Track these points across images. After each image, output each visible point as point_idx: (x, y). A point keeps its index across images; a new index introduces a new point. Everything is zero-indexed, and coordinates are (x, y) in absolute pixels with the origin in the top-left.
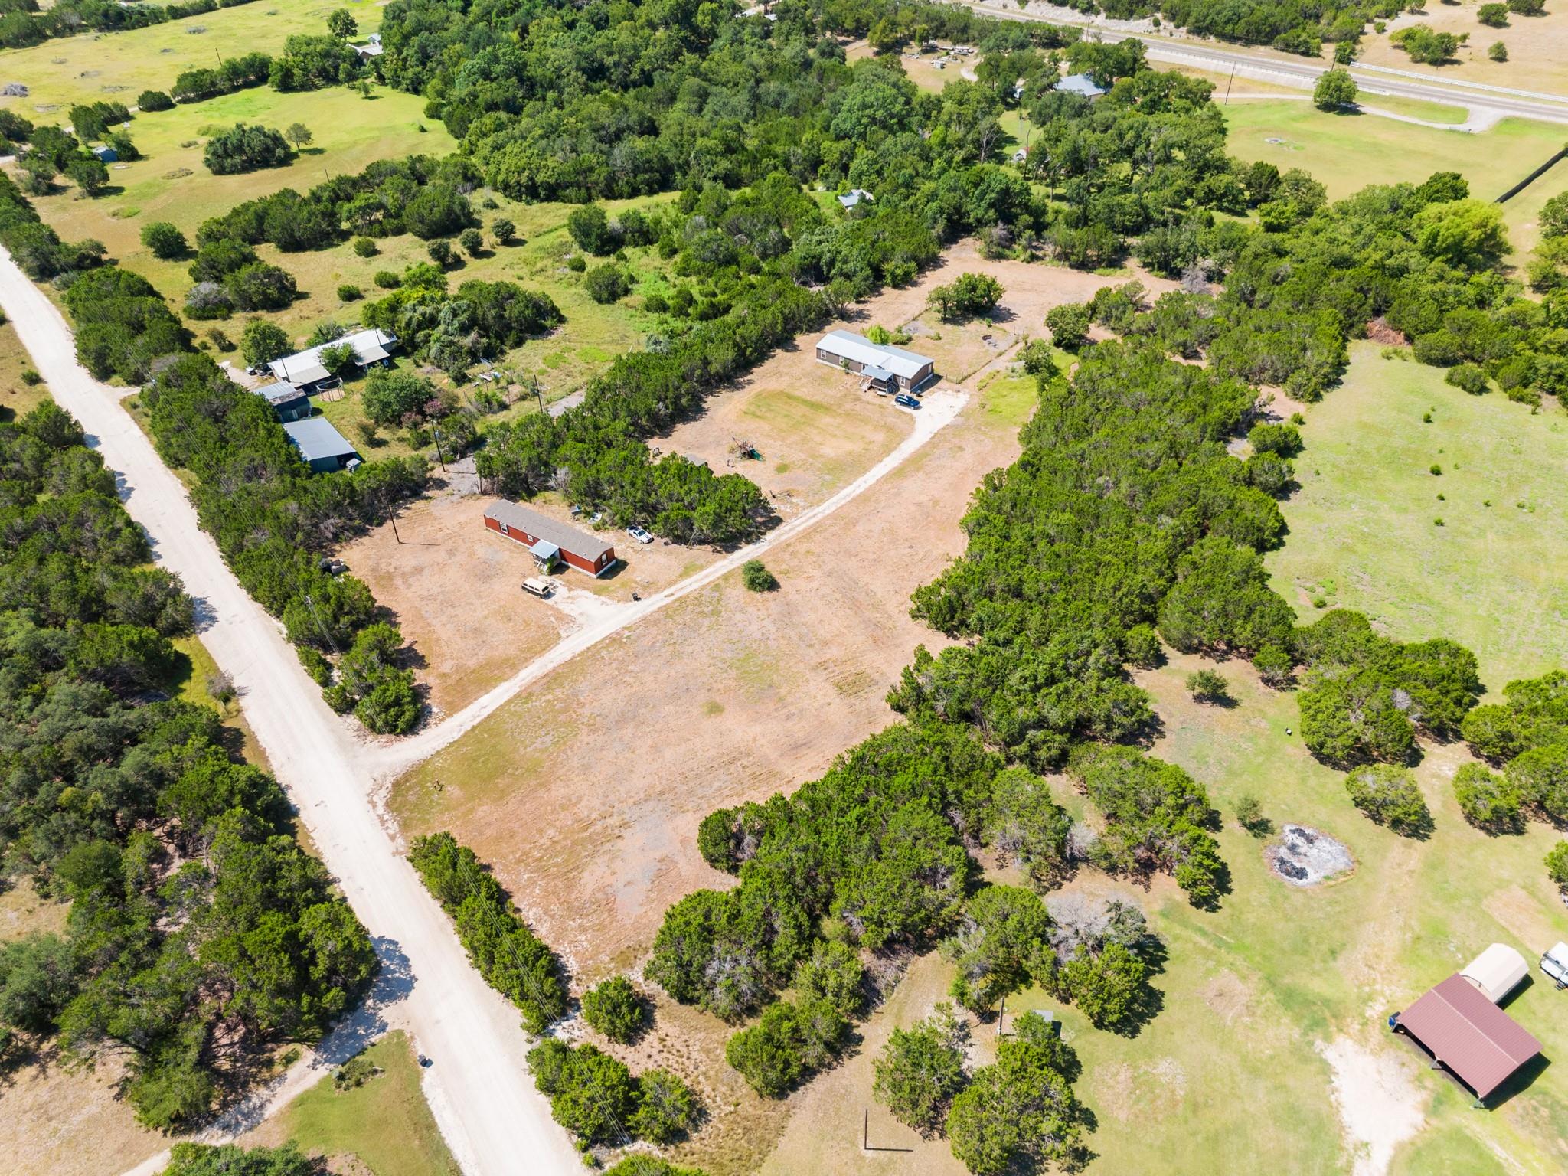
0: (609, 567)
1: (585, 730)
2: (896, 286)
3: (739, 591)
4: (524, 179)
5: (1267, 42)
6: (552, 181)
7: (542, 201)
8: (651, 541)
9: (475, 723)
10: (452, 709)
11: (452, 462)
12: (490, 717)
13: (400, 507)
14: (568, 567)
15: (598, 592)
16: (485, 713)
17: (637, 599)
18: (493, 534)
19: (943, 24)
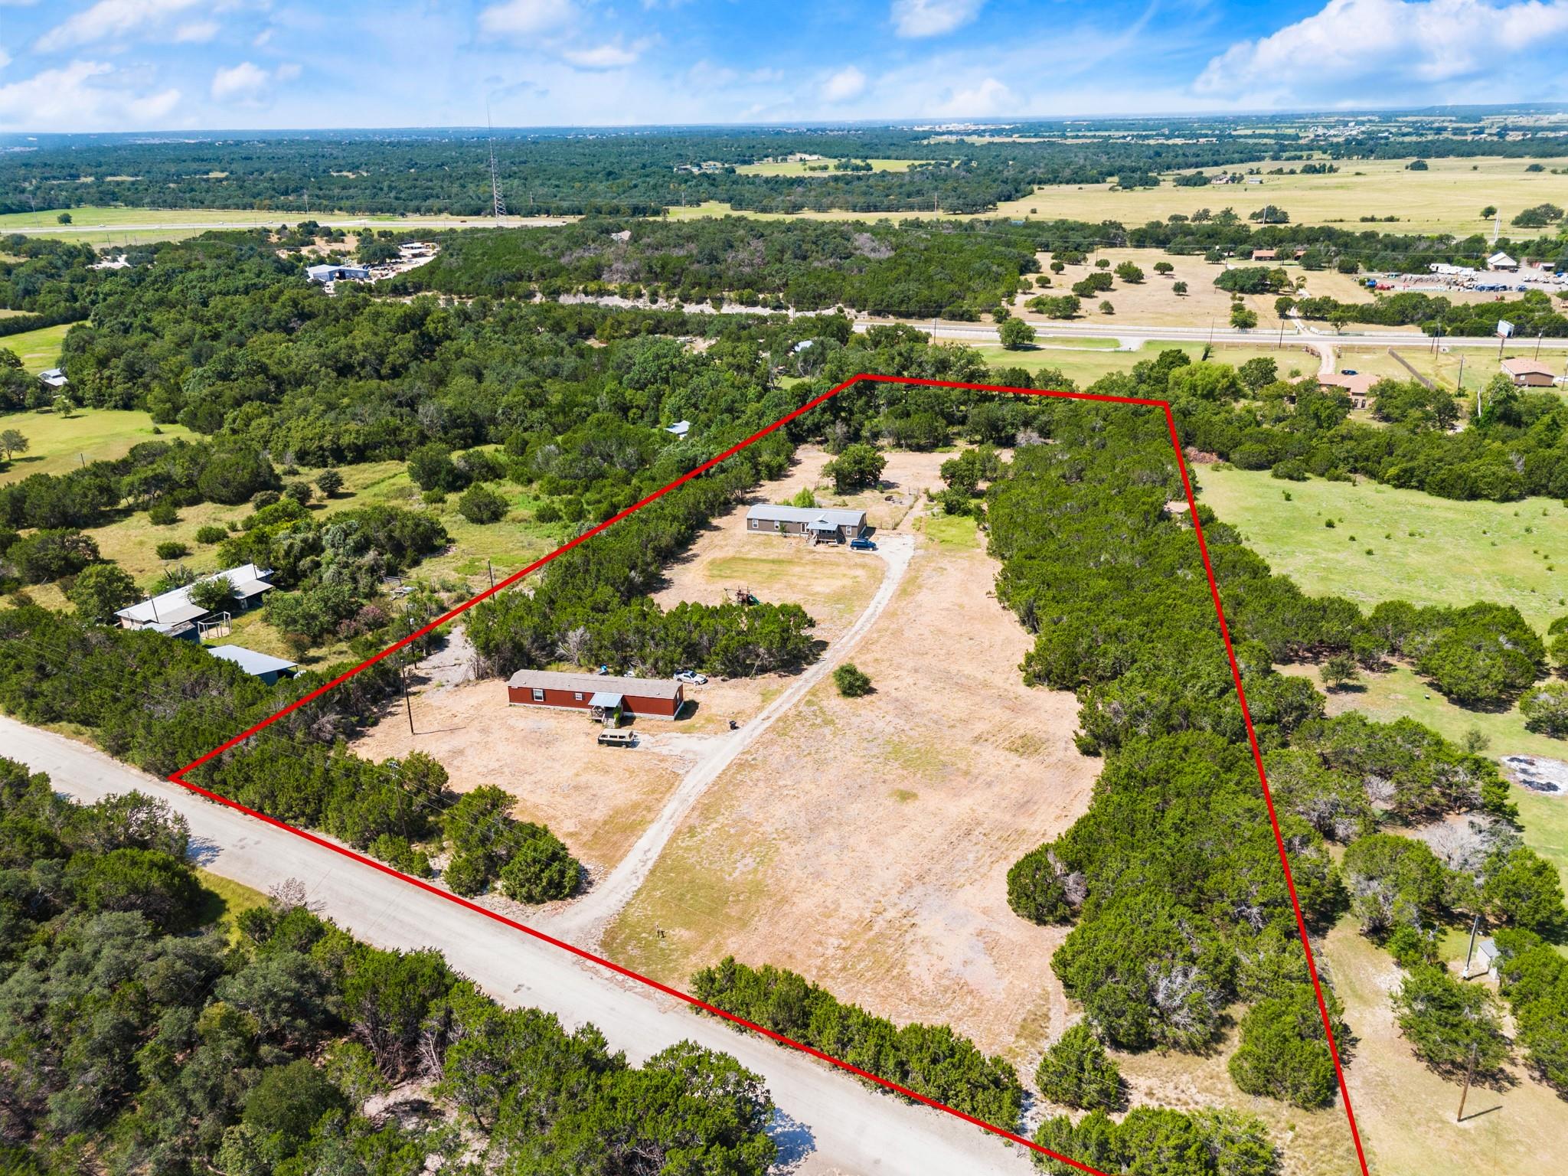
1: (784, 845)
2: (771, 479)
3: (836, 703)
5: (936, 315)
8: (706, 681)
9: (650, 865)
10: (611, 861)
12: (663, 857)
13: (386, 706)
14: (634, 718)
15: (686, 731)
16: (654, 855)
17: (734, 727)
18: (521, 708)
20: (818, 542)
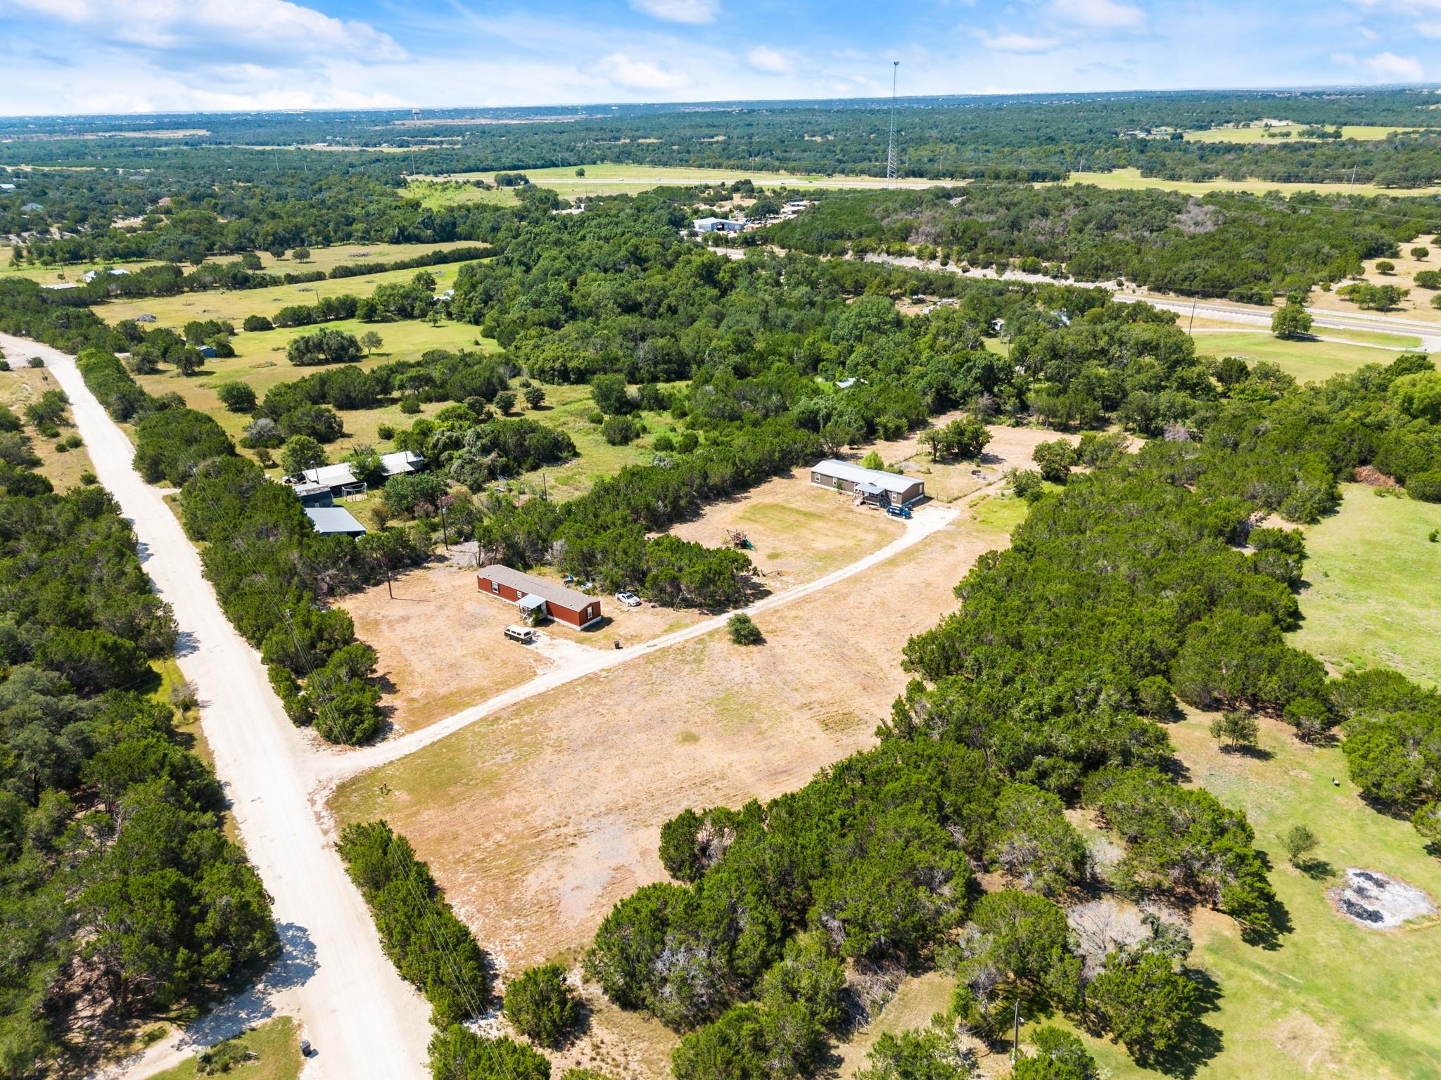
0: (593, 621)
1: (550, 750)
2: (888, 439)
3: (724, 645)
4: (557, 365)
5: (1223, 295)
6: (582, 367)
7: (572, 383)
8: (638, 604)
9: (435, 739)
10: (413, 726)
11: (456, 543)
12: (451, 735)
13: (399, 573)
14: (553, 622)
15: (580, 641)
16: (447, 732)
17: (618, 647)
18: (485, 596)
19: (931, 283)
20: (863, 503)
